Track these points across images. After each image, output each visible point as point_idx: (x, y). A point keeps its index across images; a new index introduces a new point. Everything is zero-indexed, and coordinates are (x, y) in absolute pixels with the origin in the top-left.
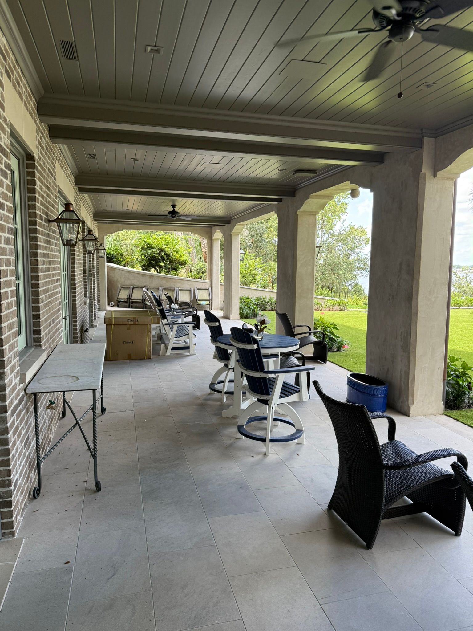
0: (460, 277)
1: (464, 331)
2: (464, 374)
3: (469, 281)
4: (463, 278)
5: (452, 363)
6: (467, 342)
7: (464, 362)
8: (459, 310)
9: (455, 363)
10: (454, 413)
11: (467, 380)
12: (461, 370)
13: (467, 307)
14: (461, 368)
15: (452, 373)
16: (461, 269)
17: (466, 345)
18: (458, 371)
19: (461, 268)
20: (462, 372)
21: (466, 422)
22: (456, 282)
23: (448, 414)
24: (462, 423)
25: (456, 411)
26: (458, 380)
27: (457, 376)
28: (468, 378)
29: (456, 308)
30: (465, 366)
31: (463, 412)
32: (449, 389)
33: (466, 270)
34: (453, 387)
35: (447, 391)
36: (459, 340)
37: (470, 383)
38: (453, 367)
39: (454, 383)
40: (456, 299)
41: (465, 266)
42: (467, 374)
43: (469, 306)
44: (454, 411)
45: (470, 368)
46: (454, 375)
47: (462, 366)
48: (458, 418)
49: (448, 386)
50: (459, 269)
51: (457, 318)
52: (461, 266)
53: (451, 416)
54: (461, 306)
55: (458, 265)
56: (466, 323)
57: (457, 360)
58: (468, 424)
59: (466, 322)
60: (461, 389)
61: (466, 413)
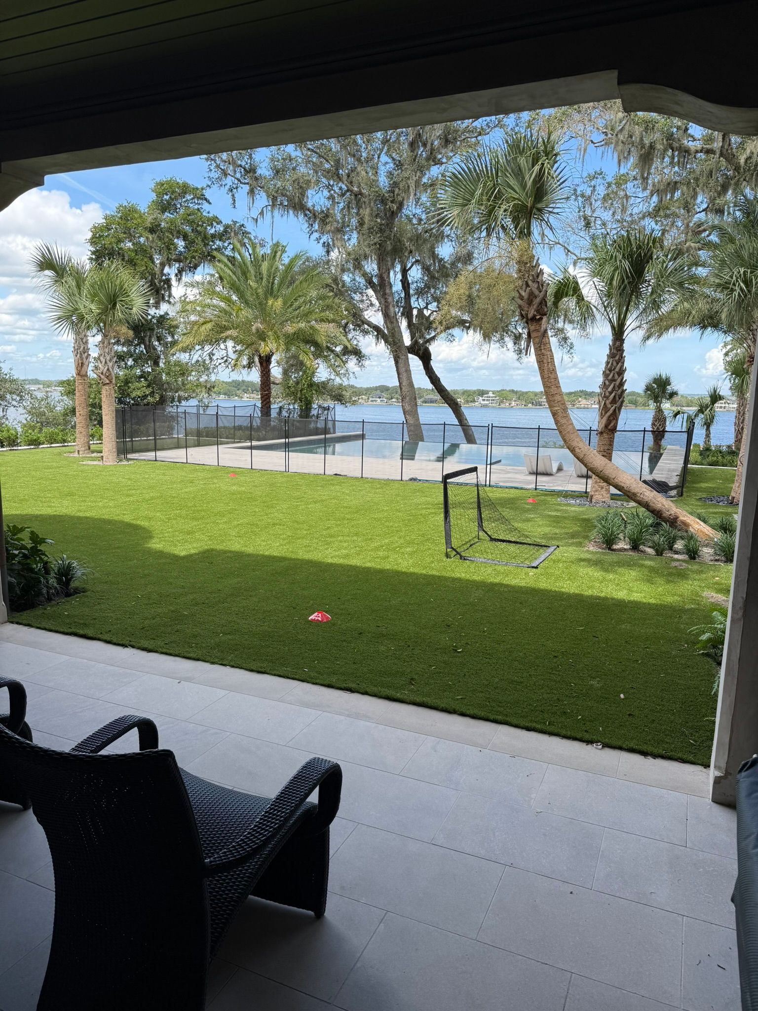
0: (37, 398)
1: (44, 482)
2: (35, 551)
3: (52, 404)
4: (42, 400)
5: (16, 537)
6: (47, 499)
7: (32, 533)
8: (37, 450)
9: (19, 536)
10: (25, 615)
11: (41, 559)
12: (29, 546)
13: (49, 446)
14: (30, 542)
15: (16, 552)
16: (41, 386)
17: (46, 504)
18: (25, 548)
19: (40, 384)
20: (32, 548)
21: (43, 625)
22: (31, 405)
23: (15, 620)
24: (38, 628)
25: (28, 611)
26: (28, 561)
27: (25, 556)
28: (43, 557)
29: (32, 447)
30: (34, 537)
31: (39, 611)
32: (13, 579)
33: (48, 387)
34: (19, 574)
35: (10, 584)
36: (36, 498)
37: (46, 563)
38: (16, 542)
39: (20, 567)
40: (30, 434)
41: (47, 381)
42: (40, 550)
43: (52, 443)
44: (25, 612)
45: (43, 541)
46: (21, 555)
47: (31, 539)
48: (30, 623)
49: (12, 574)
50: (38, 386)
51: (34, 463)
52: (41, 381)
53: (20, 621)
54: (40, 444)
55: (36, 379)
56: (48, 471)
57: (22, 530)
58: (47, 627)
59: (47, 469)
60: (33, 575)
61: (43, 611)
